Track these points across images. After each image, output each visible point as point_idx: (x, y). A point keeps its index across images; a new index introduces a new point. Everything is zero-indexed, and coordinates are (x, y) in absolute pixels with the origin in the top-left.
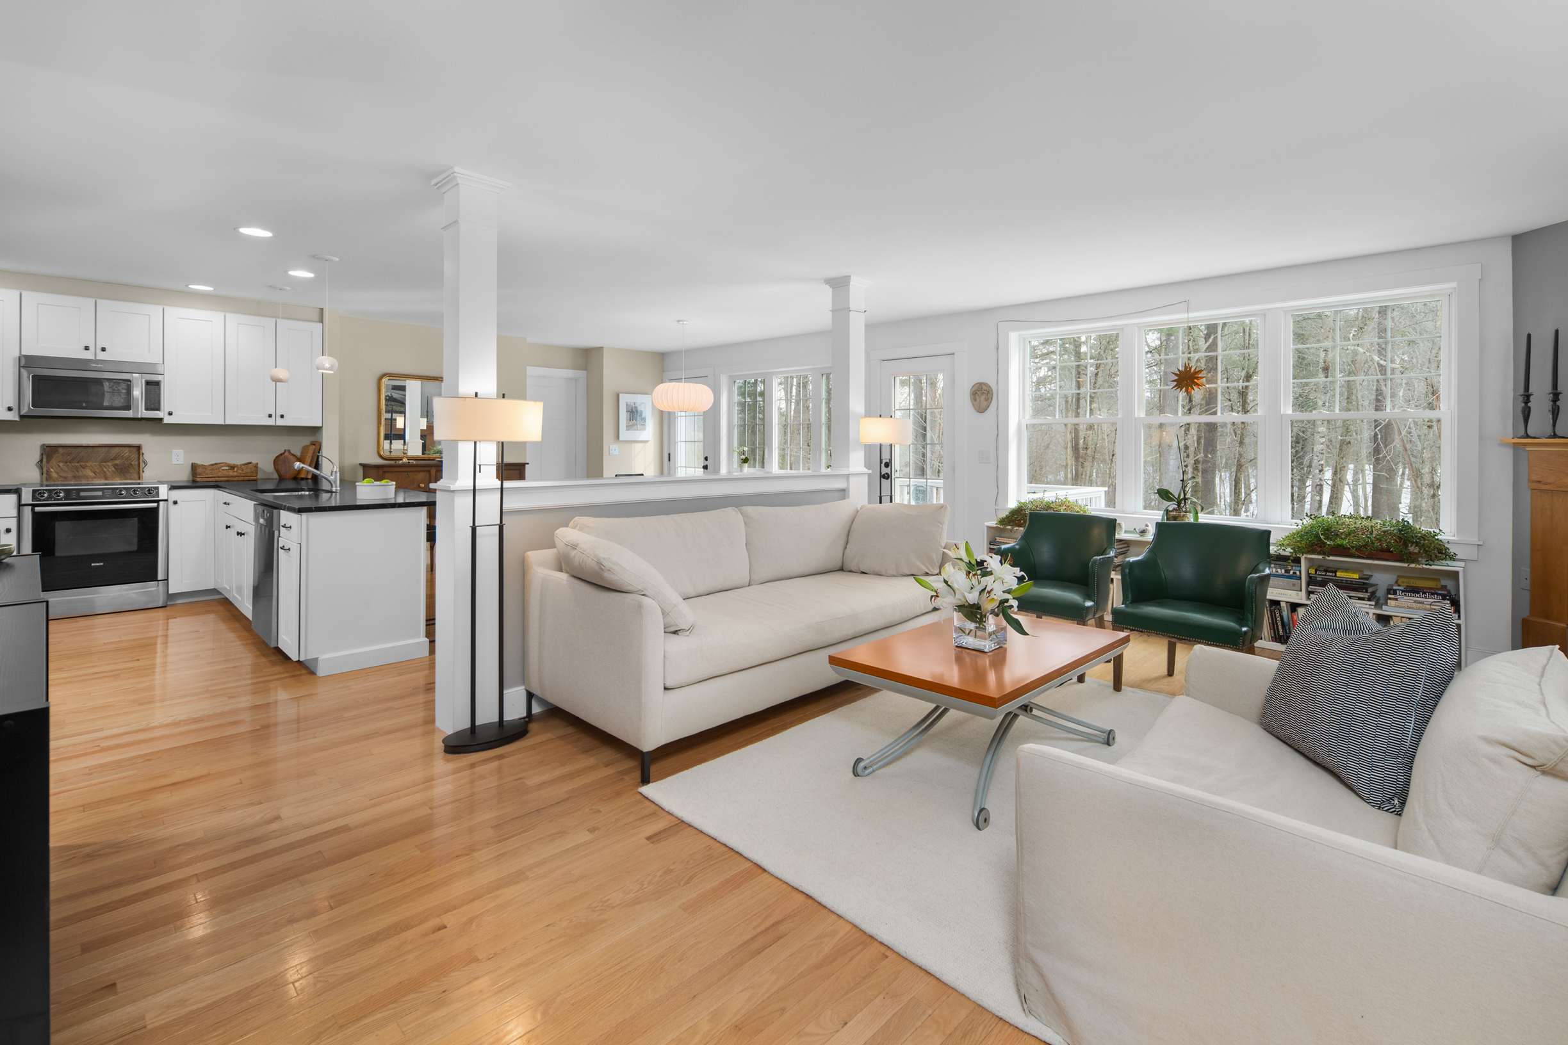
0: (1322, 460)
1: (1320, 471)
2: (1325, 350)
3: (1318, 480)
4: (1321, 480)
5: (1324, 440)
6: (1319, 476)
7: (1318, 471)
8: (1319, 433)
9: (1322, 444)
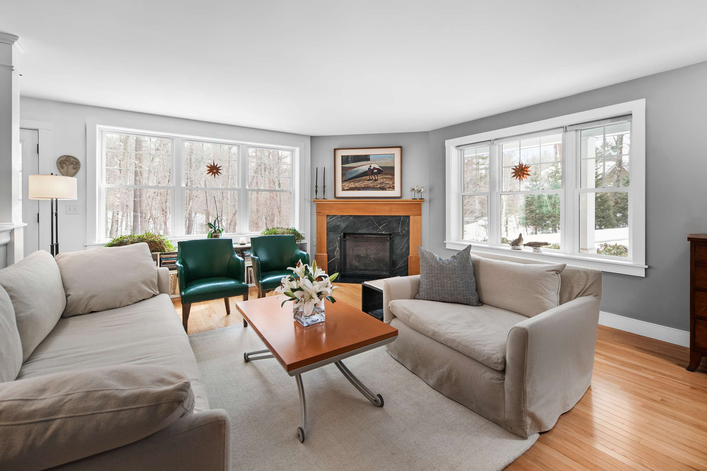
0: (118, 209)
1: (118, 214)
2: (120, 160)
3: (117, 218)
4: (118, 218)
5: (119, 200)
6: (117, 216)
7: (116, 214)
8: (117, 197)
9: (118, 202)
